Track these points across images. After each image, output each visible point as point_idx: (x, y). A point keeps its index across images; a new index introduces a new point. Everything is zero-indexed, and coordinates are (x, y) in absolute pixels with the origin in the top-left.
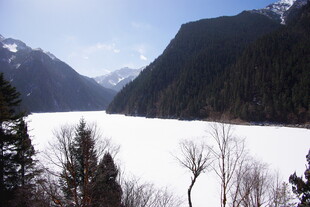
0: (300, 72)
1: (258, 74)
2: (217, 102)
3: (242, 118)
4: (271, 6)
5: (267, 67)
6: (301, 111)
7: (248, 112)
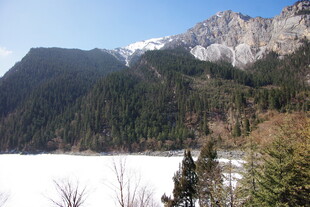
0: (141, 107)
1: (107, 107)
2: (67, 133)
3: (93, 149)
4: (118, 49)
5: (115, 101)
6: (142, 140)
7: (98, 143)
